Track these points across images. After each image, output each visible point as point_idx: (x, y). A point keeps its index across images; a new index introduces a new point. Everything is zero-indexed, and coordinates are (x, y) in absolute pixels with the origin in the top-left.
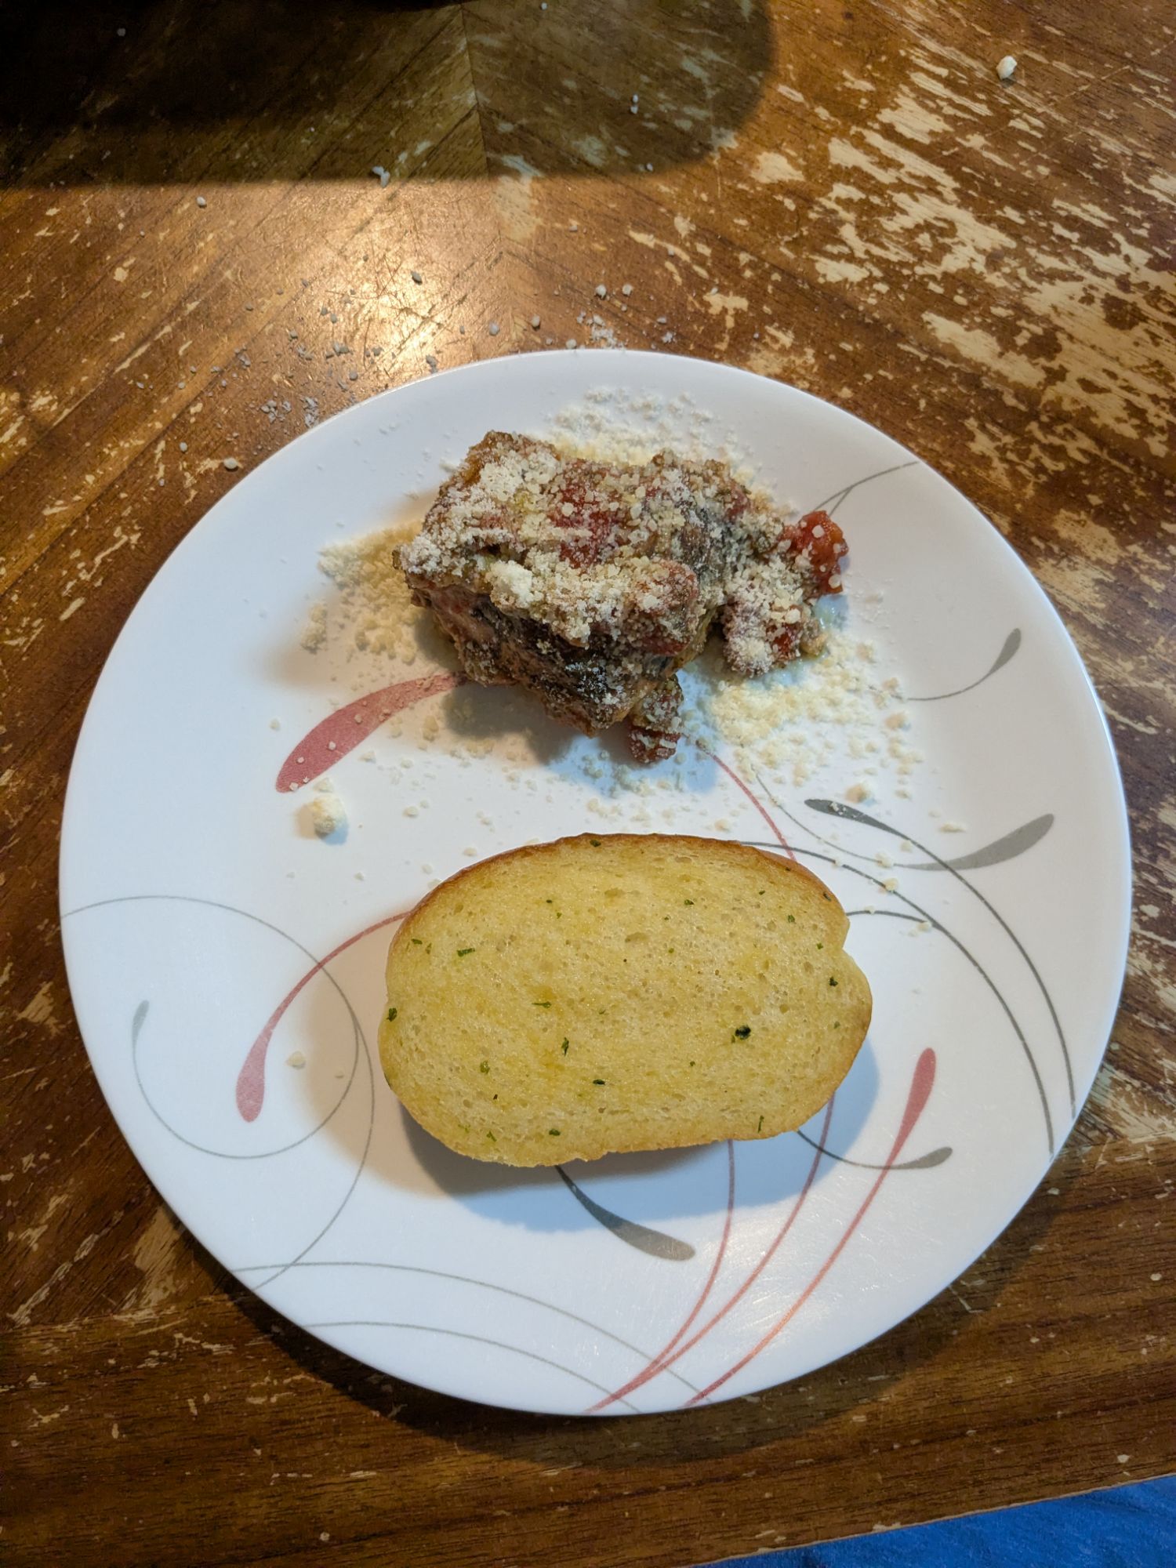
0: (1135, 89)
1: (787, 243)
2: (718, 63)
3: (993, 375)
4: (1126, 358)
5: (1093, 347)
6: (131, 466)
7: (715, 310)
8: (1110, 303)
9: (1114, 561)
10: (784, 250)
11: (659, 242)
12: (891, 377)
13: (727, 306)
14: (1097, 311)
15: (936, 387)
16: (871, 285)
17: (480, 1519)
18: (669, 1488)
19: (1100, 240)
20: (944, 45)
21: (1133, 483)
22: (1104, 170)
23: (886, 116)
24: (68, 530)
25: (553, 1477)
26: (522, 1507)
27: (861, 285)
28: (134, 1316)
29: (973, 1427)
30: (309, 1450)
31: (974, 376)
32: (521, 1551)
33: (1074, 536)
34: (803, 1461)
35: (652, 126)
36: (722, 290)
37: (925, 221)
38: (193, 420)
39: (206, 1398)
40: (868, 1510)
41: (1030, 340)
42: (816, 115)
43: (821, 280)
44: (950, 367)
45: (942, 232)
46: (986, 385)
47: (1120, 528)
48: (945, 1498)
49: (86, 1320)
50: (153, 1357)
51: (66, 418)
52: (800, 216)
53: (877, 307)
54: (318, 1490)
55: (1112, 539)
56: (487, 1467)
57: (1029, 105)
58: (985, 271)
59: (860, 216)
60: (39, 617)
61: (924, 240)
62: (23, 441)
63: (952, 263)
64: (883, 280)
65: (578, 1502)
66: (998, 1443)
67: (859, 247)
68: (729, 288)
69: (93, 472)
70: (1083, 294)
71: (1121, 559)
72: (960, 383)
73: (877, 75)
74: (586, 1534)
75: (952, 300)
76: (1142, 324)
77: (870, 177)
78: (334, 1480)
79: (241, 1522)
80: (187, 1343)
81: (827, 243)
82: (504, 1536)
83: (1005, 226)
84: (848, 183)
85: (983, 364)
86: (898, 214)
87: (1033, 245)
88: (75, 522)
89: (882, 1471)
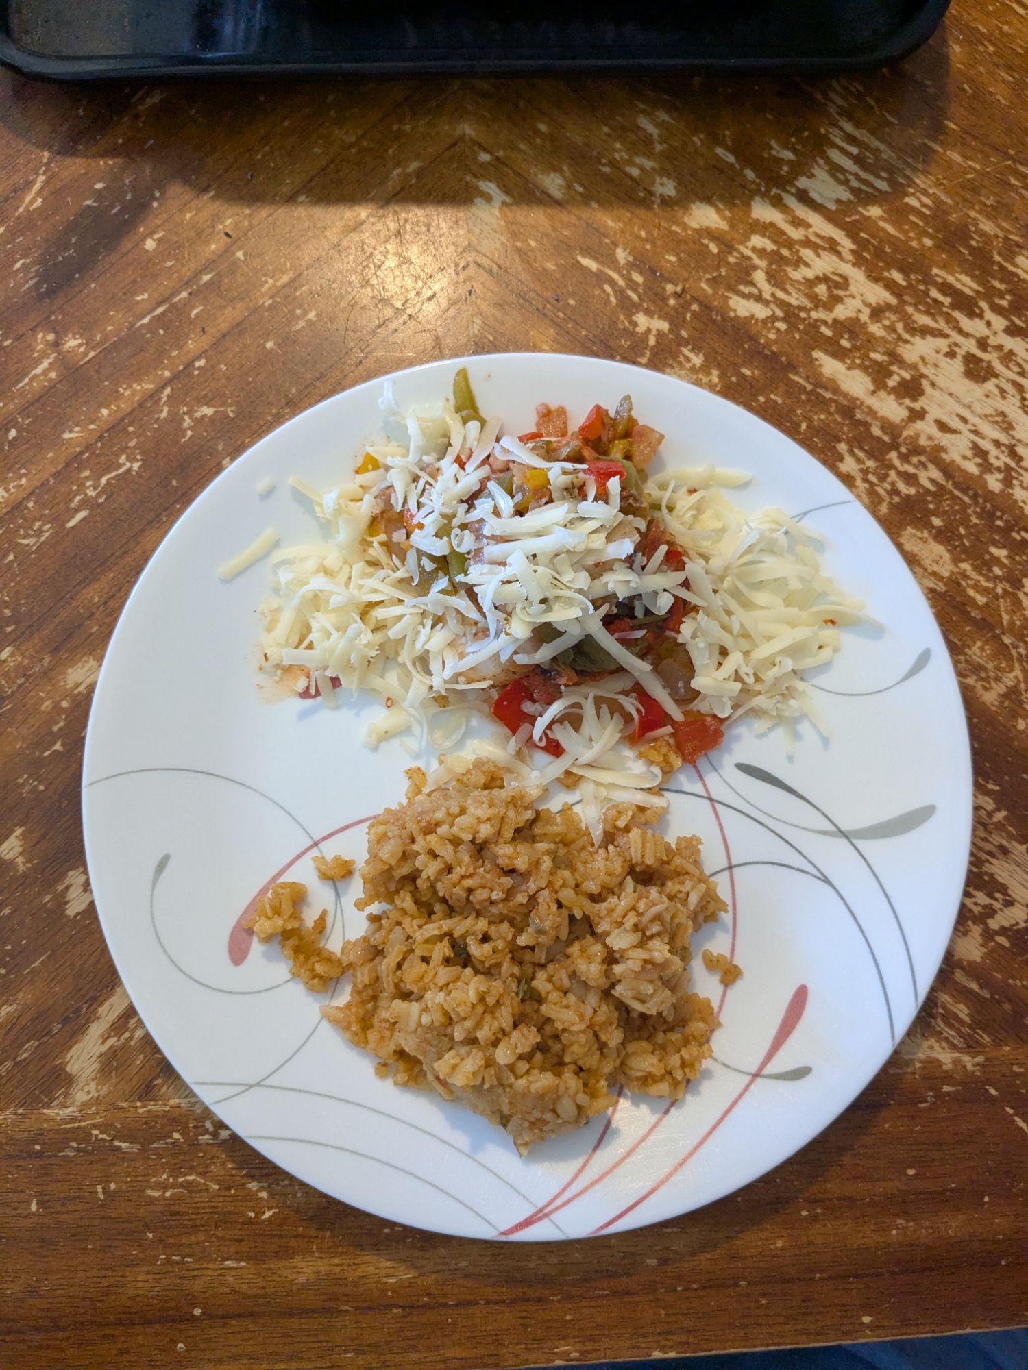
0: (1013, 181)
1: (708, 280)
2: (668, 122)
3: (866, 410)
4: (977, 407)
5: (951, 394)
6: (140, 405)
7: (641, 329)
8: (970, 359)
9: (946, 574)
10: (704, 285)
11: (600, 267)
12: (780, 401)
13: (651, 327)
14: (957, 366)
15: (816, 413)
16: (773, 322)
17: (327, 1310)
18: (488, 1302)
19: (968, 306)
20: (858, 128)
21: (970, 511)
22: (978, 247)
23: (802, 182)
24: (82, 453)
25: (392, 1284)
26: (365, 1305)
27: (765, 321)
28: (61, 1112)
29: (745, 1278)
30: (193, 1239)
31: (849, 408)
32: (360, 1342)
33: (916, 550)
34: (601, 1293)
35: (606, 169)
36: (648, 313)
37: (824, 274)
38: (196, 373)
39: (113, 1186)
40: (651, 1339)
41: (900, 383)
42: (745, 176)
43: (732, 314)
44: (830, 399)
45: (837, 285)
46: (859, 416)
47: (955, 547)
48: (716, 1336)
49: (20, 1111)
50: (73, 1147)
51: (91, 359)
52: (720, 259)
53: (776, 342)
54: (196, 1273)
55: (947, 556)
56: (339, 1269)
57: (923, 186)
58: (868, 321)
59: (770, 264)
60: (49, 522)
61: (821, 290)
62: (53, 375)
63: (842, 312)
64: (784, 320)
65: (411, 1307)
66: (764, 1295)
67: (767, 290)
68: (654, 313)
69: (107, 407)
70: (948, 350)
71: (952, 573)
72: (837, 411)
73: (799, 147)
74: (414, 1334)
75: (838, 342)
76: (993, 380)
77: (783, 233)
78: (211, 1266)
79: (131, 1292)
80: (102, 1139)
81: (740, 283)
82: (345, 1327)
83: (890, 286)
84: (764, 235)
85: (857, 399)
86: (802, 266)
87: (911, 304)
88: (88, 447)
89: (664, 1309)
